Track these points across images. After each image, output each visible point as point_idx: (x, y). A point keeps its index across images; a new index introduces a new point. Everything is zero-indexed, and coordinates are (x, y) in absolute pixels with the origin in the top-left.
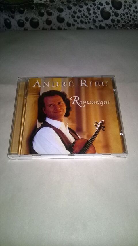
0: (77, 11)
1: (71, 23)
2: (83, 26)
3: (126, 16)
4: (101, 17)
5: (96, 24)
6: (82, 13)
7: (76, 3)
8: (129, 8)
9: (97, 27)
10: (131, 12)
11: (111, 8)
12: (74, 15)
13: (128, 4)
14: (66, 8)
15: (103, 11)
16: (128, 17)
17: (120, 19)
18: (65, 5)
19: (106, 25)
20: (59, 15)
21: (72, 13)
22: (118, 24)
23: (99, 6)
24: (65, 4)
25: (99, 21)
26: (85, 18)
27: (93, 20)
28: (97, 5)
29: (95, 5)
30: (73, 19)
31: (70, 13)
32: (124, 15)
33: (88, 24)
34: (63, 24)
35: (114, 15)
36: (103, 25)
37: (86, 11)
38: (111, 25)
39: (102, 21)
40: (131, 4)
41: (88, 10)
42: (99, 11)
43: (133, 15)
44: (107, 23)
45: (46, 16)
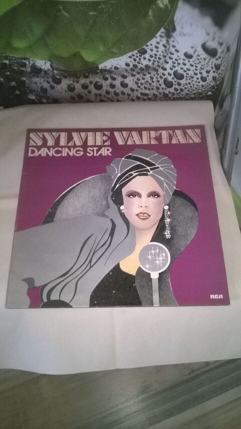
0: (141, 79)
5: (160, 91)
6: (145, 80)
7: (139, 71)
9: (160, 93)
12: (137, 81)
13: (190, 75)
14: (130, 75)
16: (191, 87)
17: (183, 88)
19: (170, 92)
21: (136, 80)
23: (162, 75)
25: (163, 89)
27: (157, 87)
28: (160, 75)
30: (136, 85)
31: (133, 80)
32: (186, 84)
37: (149, 79)
39: (166, 89)
40: (192, 75)
42: (163, 80)
43: (195, 84)
45: (110, 81)
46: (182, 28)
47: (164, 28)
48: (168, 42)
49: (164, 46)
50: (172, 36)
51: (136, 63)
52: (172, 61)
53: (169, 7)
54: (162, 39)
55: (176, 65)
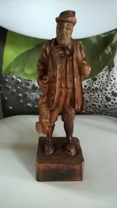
0: (92, 95)
1: (88, 101)
2: (95, 103)
4: (105, 100)
5: (103, 103)
6: (95, 96)
7: (92, 91)
9: (103, 105)
11: (111, 96)
12: (90, 97)
14: (86, 92)
15: (106, 97)
22: (116, 105)
23: (105, 94)
24: (86, 90)
26: (96, 99)
27: (101, 101)
29: (102, 93)
30: (89, 99)
31: (88, 96)
33: (98, 103)
35: (113, 100)
36: (107, 104)
38: (111, 105)
39: (106, 102)
41: (98, 95)
44: (109, 104)
47: (108, 66)
48: (109, 73)
49: (107, 76)
50: (112, 70)
51: (90, 86)
52: (111, 85)
53: (111, 54)
54: (106, 72)
55: (113, 87)
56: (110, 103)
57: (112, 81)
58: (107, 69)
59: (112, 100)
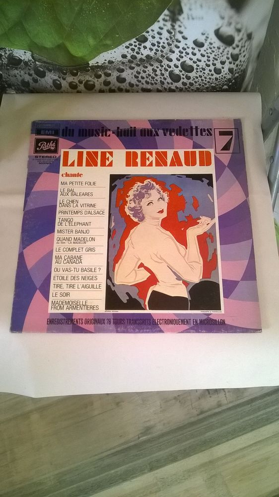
1: (135, 84)
3: (199, 78)
8: (203, 71)
10: (205, 75)
11: (181, 71)
15: (171, 74)
18: (126, 65)
20: (120, 75)
34: (124, 84)
36: (173, 87)
38: (182, 88)
46: (190, 9)
48: (173, 26)
50: (178, 20)
54: (166, 23)
56: (179, 84)
57: (180, 42)
58: (167, 18)
59: (183, 78)
